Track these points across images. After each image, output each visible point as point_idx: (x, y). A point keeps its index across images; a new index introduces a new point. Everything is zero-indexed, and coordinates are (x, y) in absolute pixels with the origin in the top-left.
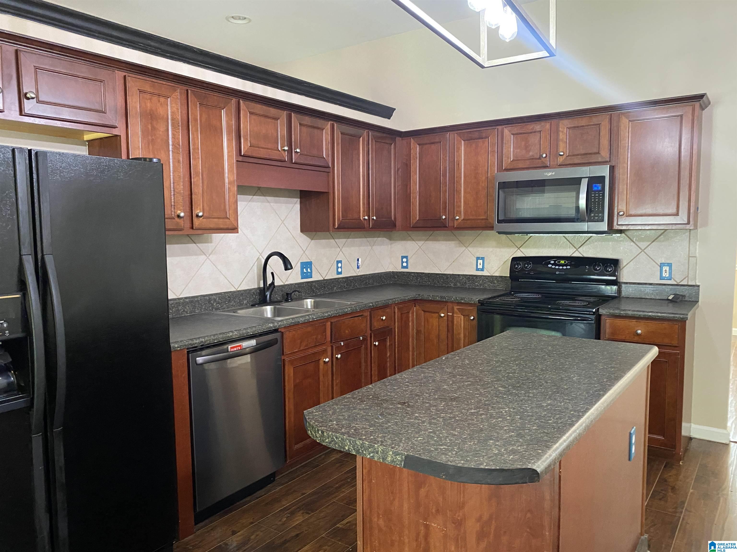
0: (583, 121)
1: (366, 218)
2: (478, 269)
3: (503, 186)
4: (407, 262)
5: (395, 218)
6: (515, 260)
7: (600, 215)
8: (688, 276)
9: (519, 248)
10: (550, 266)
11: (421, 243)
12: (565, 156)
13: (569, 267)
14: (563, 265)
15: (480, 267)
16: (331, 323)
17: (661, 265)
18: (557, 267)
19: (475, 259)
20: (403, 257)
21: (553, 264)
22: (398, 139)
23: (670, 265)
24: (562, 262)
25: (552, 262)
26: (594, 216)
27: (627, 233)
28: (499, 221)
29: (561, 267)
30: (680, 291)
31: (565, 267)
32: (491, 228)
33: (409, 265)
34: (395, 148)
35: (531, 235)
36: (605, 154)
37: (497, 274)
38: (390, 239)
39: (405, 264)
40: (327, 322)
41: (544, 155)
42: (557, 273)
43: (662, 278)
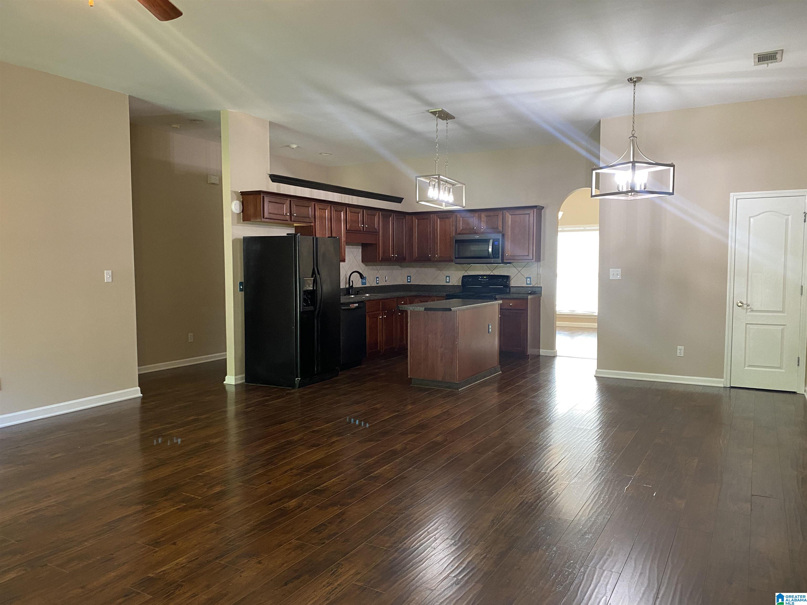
0: (491, 213)
1: (393, 256)
2: (447, 282)
3: (457, 241)
4: (410, 279)
5: (405, 256)
6: (464, 277)
7: (498, 255)
8: (537, 283)
9: (466, 271)
10: (479, 279)
11: (418, 269)
12: (484, 229)
13: (488, 280)
14: (485, 279)
15: (448, 281)
16: (382, 302)
17: (527, 278)
18: (482, 280)
19: (445, 277)
20: (408, 276)
21: (481, 279)
22: (407, 216)
23: (530, 278)
24: (485, 277)
25: (481, 277)
26: (495, 256)
27: (514, 264)
28: (456, 258)
29: (484, 280)
30: (534, 290)
31: (486, 280)
32: (452, 261)
33: (411, 281)
34: (405, 221)
35: (472, 265)
36: (500, 228)
37: (456, 284)
38: (401, 267)
39: (409, 280)
40: (380, 301)
41: (475, 228)
42: (483, 282)
43: (527, 284)
